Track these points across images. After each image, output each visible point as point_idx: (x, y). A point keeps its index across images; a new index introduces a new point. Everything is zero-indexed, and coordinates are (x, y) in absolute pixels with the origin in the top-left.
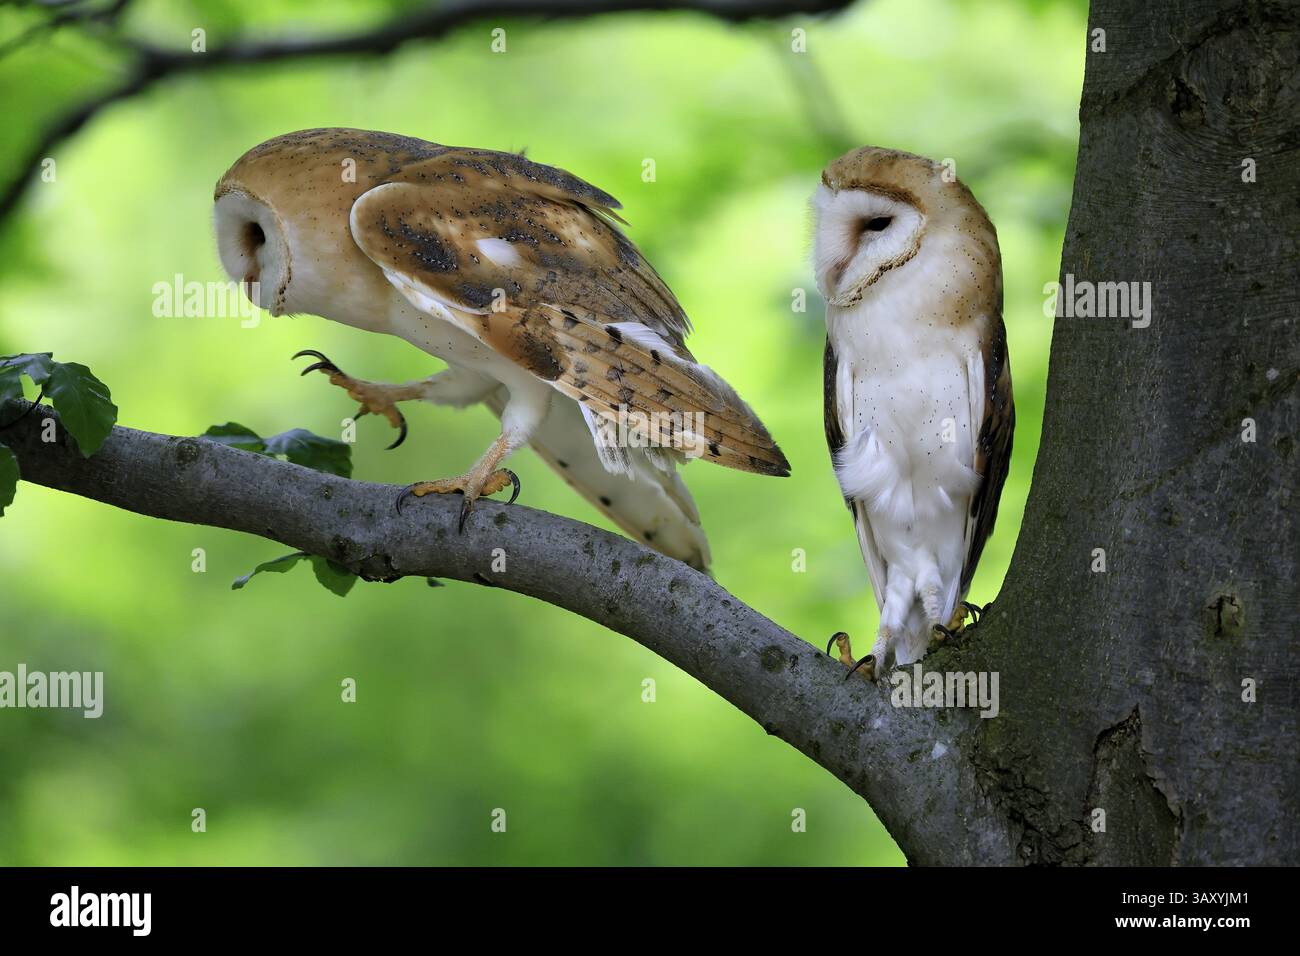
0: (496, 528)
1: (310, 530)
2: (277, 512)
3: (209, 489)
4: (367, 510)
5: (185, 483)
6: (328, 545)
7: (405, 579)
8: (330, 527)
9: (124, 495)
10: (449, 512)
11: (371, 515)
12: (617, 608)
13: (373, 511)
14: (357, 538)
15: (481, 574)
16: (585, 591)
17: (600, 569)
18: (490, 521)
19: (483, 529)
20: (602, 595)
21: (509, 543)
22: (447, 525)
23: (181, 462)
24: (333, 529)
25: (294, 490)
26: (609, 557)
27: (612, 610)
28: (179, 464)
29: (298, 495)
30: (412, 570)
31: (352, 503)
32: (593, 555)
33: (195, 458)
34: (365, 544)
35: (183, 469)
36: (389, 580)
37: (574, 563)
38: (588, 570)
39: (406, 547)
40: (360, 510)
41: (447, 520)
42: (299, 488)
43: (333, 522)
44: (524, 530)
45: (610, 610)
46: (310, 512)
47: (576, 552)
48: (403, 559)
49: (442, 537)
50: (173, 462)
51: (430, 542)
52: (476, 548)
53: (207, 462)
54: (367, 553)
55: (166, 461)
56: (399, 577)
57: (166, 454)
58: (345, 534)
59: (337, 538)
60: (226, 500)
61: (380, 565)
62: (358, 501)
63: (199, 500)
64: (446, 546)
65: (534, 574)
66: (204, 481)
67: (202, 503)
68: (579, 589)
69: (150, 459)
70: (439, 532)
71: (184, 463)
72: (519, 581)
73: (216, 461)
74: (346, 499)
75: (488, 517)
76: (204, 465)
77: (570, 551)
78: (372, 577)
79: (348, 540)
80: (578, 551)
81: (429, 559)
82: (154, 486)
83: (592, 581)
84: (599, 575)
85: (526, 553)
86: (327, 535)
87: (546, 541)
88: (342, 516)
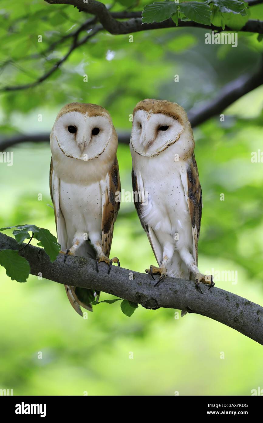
0: (196, 290)
1: (127, 290)
2: (115, 283)
3: (91, 275)
4: (148, 283)
5: (82, 272)
6: (134, 296)
7: (161, 308)
8: (135, 289)
9: (58, 277)
10: (178, 284)
11: (150, 285)
12: (238, 320)
13: (151, 284)
14: (145, 293)
15: (189, 307)
16: (226, 314)
17: (232, 306)
18: (193, 287)
19: (191, 291)
20: (232, 315)
21: (200, 296)
22: (178, 289)
23: (81, 265)
24: (136, 290)
25: (121, 276)
26: (235, 302)
27: (236, 320)
28: (80, 266)
29: (123, 277)
30: (164, 305)
31: (142, 281)
32: (229, 301)
33: (86, 263)
34: (148, 295)
35: (82, 267)
36: (155, 309)
37: (223, 304)
38: (228, 306)
39: (163, 297)
40: (146, 283)
41: (178, 287)
42: (123, 275)
43: (136, 287)
44: (205, 291)
45: (235, 321)
46: (127, 283)
47: (223, 300)
48: (161, 301)
49: (176, 293)
50: (78, 265)
51: (172, 295)
52: (188, 297)
53: (90, 265)
54: (149, 299)
55: (75, 265)
56: (158, 308)
57: (75, 262)
58: (141, 292)
59: (137, 293)
60: (96, 279)
61: (152, 303)
62: (145, 280)
63: (87, 279)
64: (177, 296)
65: (208, 307)
66: (89, 272)
67: (87, 280)
68: (224, 313)
69: (69, 264)
70: (175, 291)
71: (82, 265)
72: (202, 309)
73: (93, 265)
74: (140, 279)
75: (192, 286)
76: (89, 266)
77: (221, 299)
78: (149, 308)
79: (142, 294)
80: (224, 299)
81: (171, 301)
82: (70, 273)
83: (229, 310)
84: (232, 308)
85: (206, 300)
86: (134, 292)
87: (213, 296)
88: (139, 285)
